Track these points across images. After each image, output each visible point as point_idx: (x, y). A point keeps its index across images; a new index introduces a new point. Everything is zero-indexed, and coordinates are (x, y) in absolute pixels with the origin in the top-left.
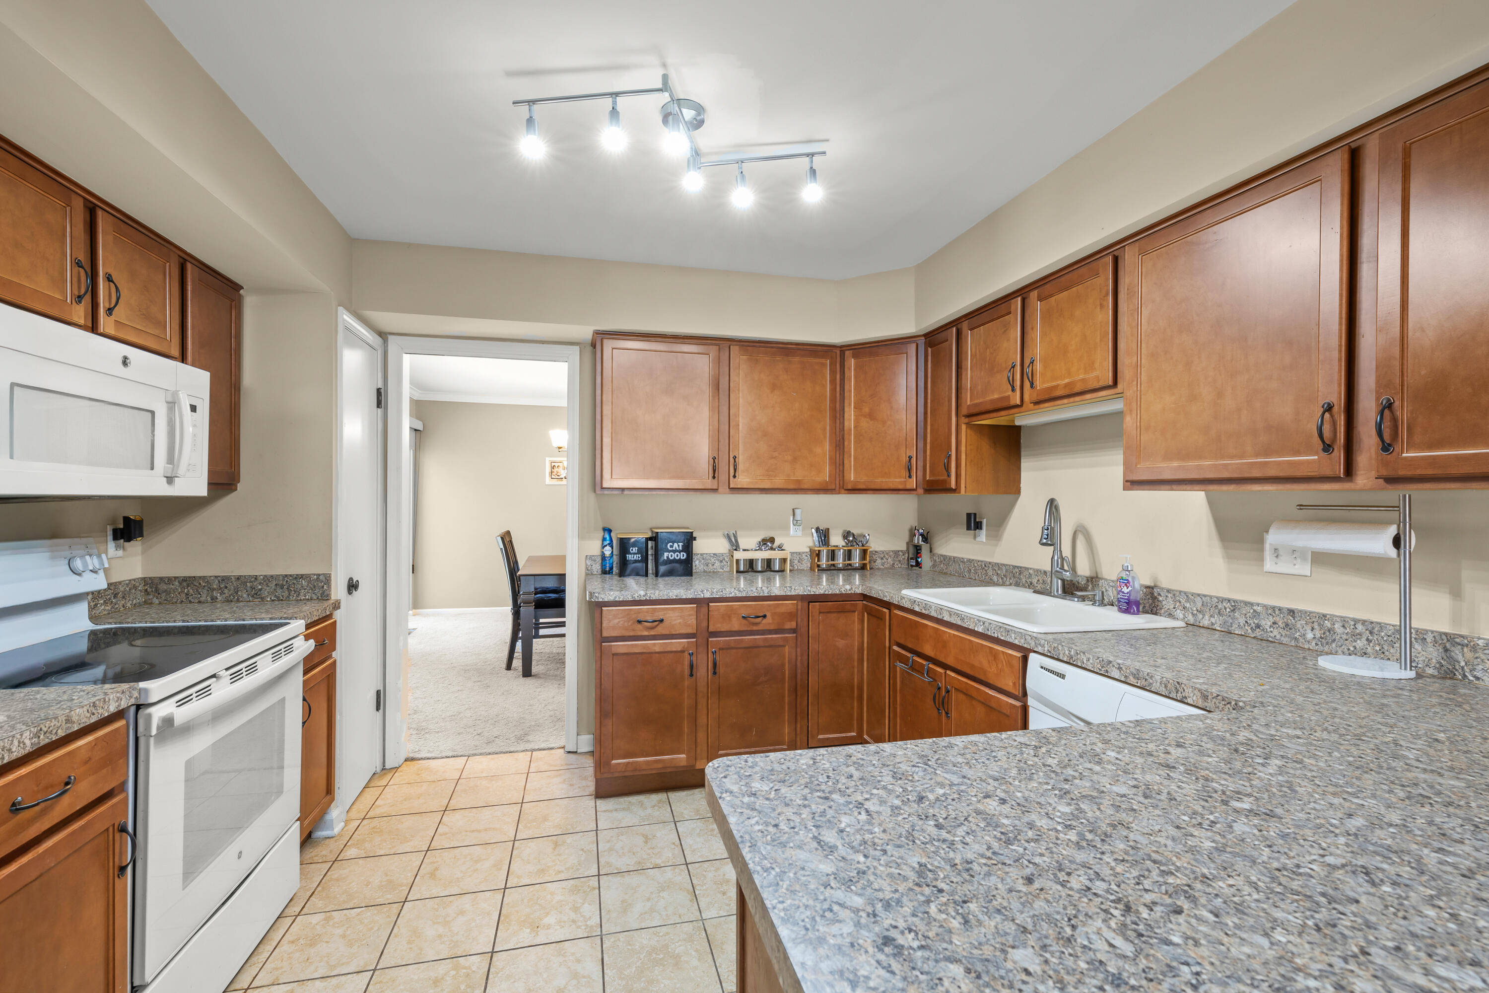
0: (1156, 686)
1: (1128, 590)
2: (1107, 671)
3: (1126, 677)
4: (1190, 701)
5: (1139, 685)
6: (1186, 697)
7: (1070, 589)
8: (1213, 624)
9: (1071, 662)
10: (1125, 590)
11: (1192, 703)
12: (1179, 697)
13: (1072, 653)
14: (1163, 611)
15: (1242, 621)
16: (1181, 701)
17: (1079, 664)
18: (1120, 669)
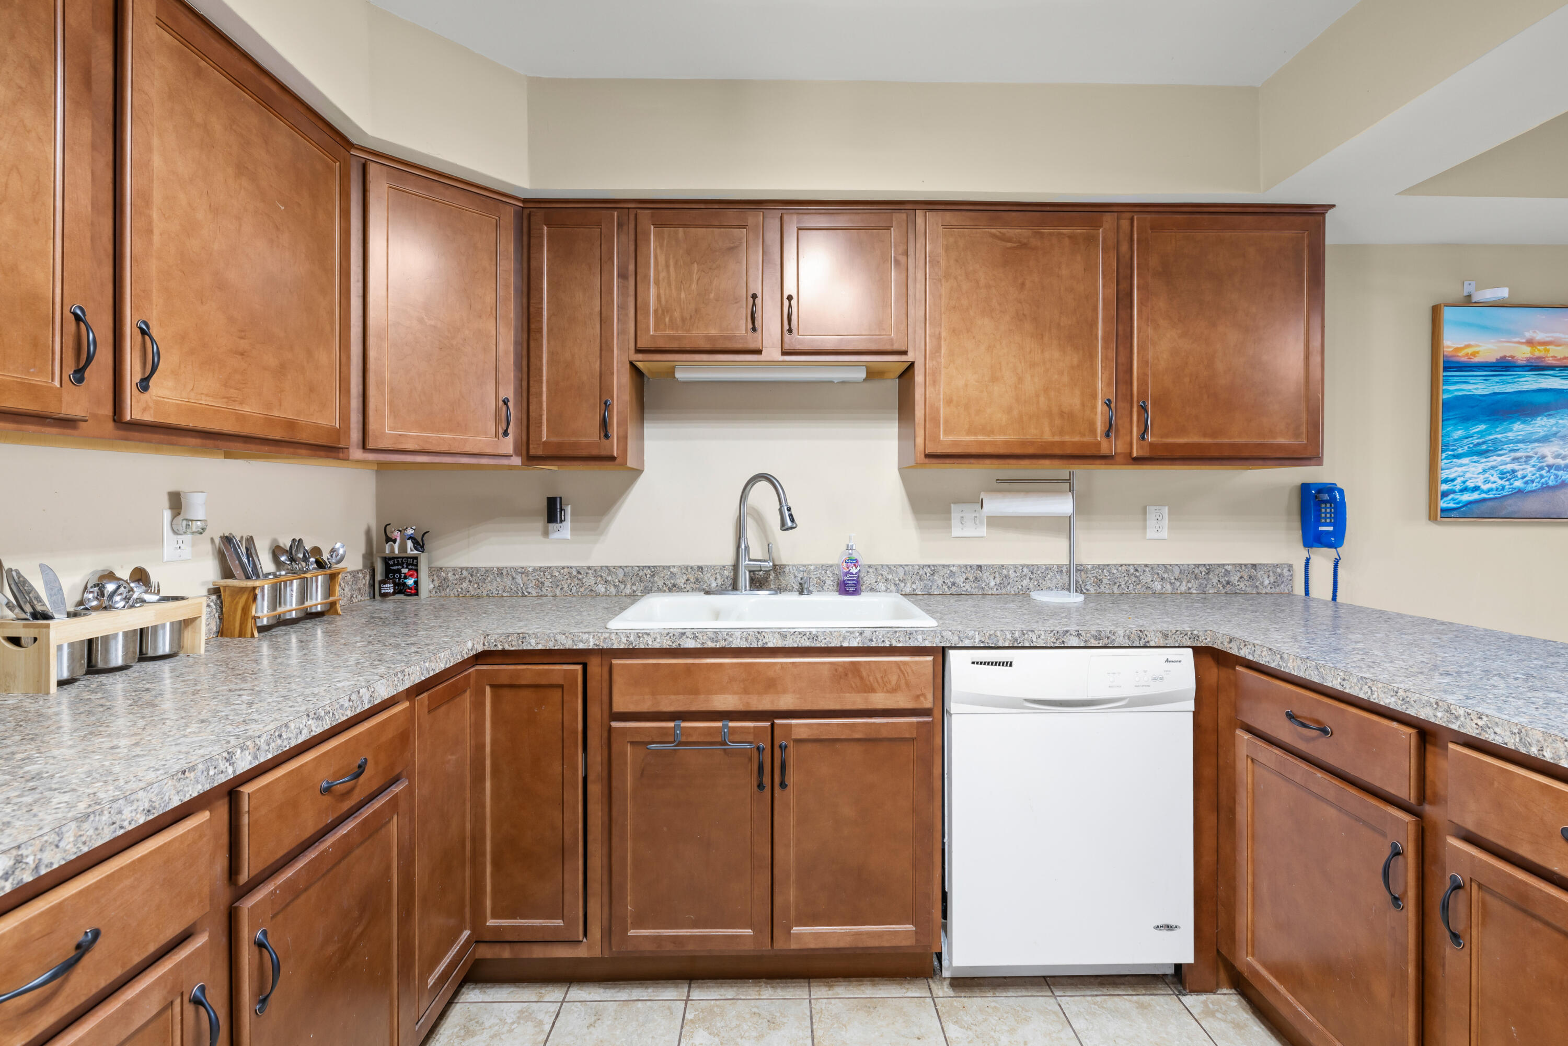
0: (1119, 641)
1: (857, 571)
2: (1063, 642)
3: (1086, 641)
4: (1152, 644)
5: (1100, 645)
6: (1148, 642)
7: (758, 582)
8: (914, 590)
9: (1016, 645)
10: (854, 570)
11: (1154, 645)
12: (1142, 643)
13: (1017, 635)
14: (864, 587)
15: (940, 582)
16: (1145, 647)
17: (1027, 645)
18: (1079, 635)
